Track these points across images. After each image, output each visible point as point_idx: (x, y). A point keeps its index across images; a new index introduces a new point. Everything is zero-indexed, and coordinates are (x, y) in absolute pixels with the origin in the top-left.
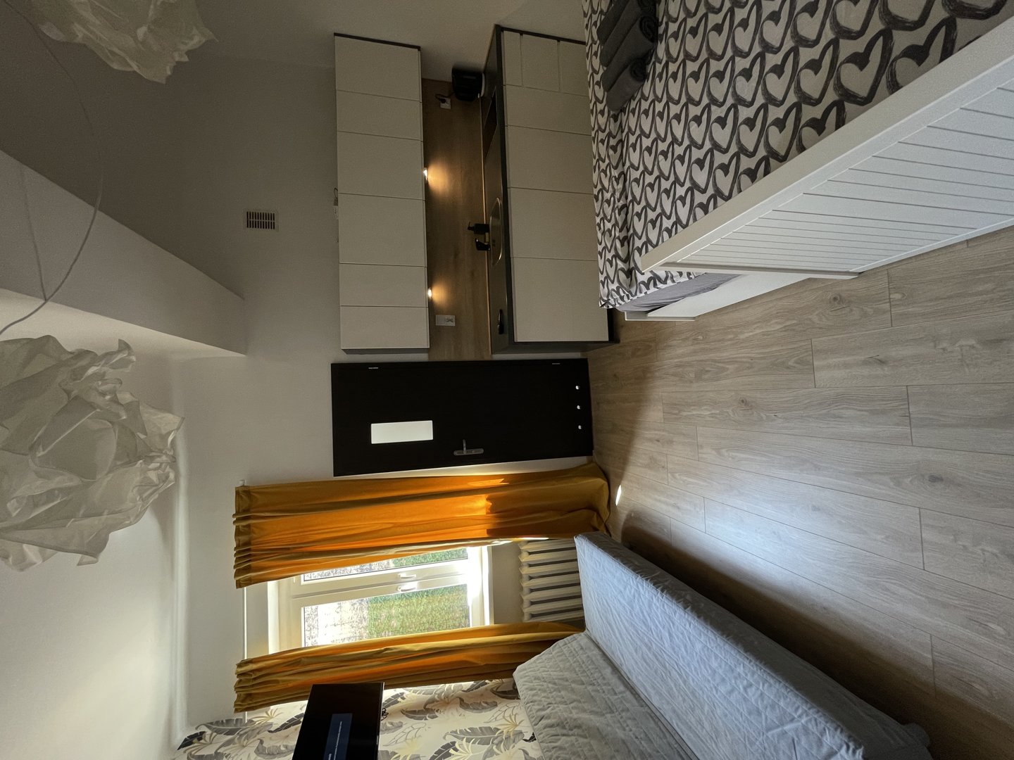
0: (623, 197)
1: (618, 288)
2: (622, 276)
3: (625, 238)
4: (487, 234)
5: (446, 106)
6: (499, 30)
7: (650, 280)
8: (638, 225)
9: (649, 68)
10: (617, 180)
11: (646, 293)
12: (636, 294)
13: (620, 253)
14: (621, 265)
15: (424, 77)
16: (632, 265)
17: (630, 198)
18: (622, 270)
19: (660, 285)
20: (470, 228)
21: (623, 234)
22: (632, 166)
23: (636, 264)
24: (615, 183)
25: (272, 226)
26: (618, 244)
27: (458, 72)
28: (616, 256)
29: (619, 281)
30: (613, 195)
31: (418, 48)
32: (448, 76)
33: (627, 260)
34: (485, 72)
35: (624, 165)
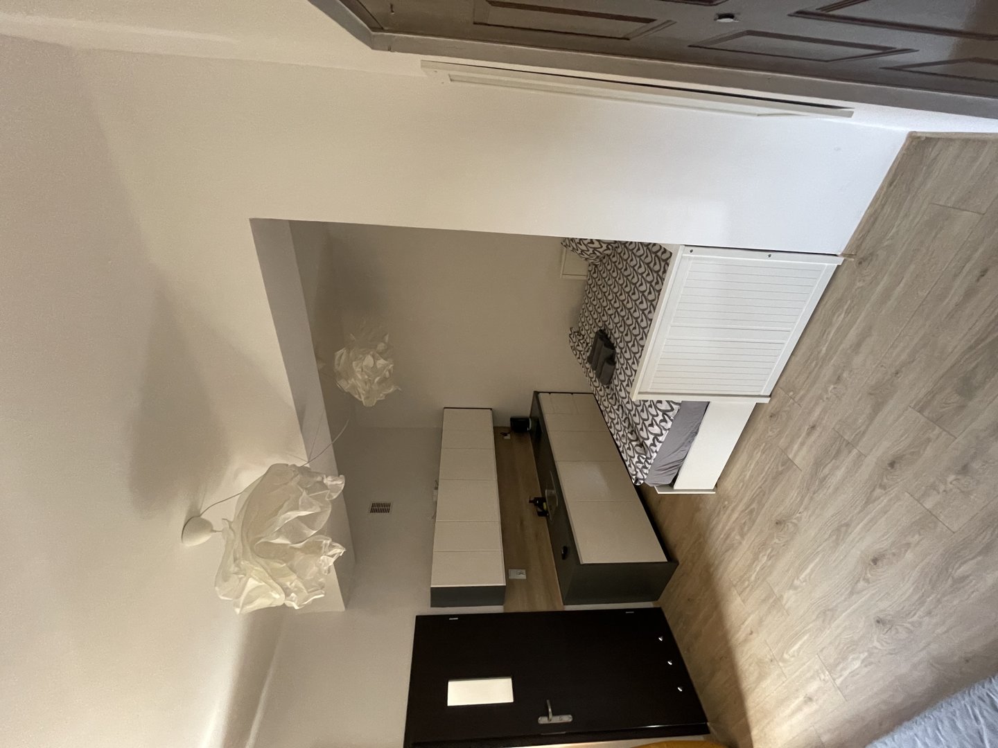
0: (624, 415)
1: (638, 458)
2: (638, 449)
3: (632, 431)
4: (544, 504)
5: (508, 437)
6: (536, 394)
7: (653, 440)
8: (636, 419)
9: (616, 359)
10: (618, 410)
11: (656, 451)
12: (651, 456)
13: (632, 438)
14: (634, 443)
15: (496, 425)
16: (641, 440)
17: (627, 412)
18: (637, 445)
19: (661, 438)
20: (530, 502)
21: (630, 429)
22: (623, 398)
23: (643, 438)
24: (617, 412)
25: (388, 511)
26: (629, 435)
27: (513, 420)
28: (631, 441)
29: (637, 453)
30: (619, 417)
31: (491, 409)
32: (508, 424)
33: (637, 439)
34: (531, 417)
35: (619, 402)
